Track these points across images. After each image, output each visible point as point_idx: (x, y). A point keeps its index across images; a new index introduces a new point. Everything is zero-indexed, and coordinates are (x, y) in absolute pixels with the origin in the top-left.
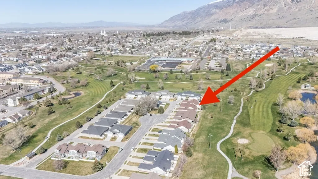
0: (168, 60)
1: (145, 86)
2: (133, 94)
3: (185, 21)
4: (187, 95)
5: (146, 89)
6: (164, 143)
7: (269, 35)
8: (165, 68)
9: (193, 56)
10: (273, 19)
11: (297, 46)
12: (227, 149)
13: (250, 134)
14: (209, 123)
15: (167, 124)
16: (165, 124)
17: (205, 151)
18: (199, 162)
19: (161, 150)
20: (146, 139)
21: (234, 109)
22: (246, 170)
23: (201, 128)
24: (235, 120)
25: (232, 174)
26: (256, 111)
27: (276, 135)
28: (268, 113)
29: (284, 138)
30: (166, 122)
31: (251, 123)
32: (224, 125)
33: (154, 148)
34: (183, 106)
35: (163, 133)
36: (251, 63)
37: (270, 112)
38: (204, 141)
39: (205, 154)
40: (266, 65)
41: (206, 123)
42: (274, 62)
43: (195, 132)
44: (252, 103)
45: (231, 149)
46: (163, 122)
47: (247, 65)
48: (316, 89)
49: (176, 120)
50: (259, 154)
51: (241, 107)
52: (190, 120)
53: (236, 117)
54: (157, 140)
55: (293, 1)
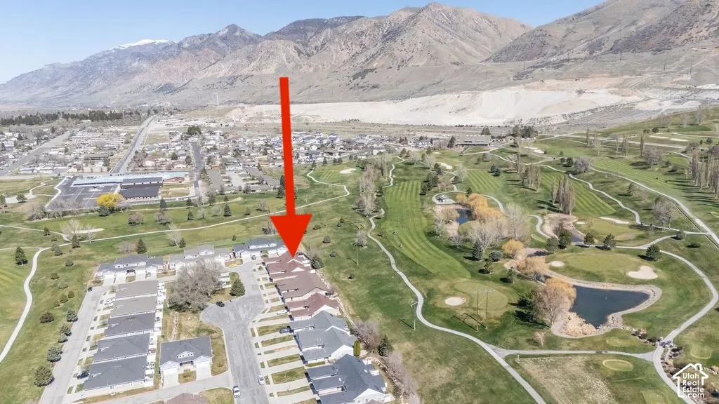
0: (125, 181)
1: (133, 246)
2: (120, 270)
3: (60, 88)
4: (261, 247)
5: (136, 253)
6: (317, 347)
7: (299, 116)
8: (132, 200)
9: (175, 167)
10: (273, 87)
11: (366, 136)
12: (444, 320)
13: (452, 287)
14: (359, 289)
15: (279, 312)
16: (274, 314)
17: (409, 337)
18: (419, 356)
19: (323, 363)
20: (266, 353)
21: (377, 255)
22: (511, 340)
23: (354, 301)
24: (400, 273)
25: (498, 354)
26: (414, 251)
27: (487, 279)
28: (434, 250)
29: (505, 281)
30: (272, 310)
31: (431, 271)
32: (391, 285)
33: (309, 362)
34: (279, 271)
35: (295, 331)
36: (312, 171)
37: (435, 248)
38: (389, 321)
39: (416, 341)
40: (342, 172)
41: (353, 290)
42: (349, 166)
43: (352, 312)
44: (393, 240)
45: (453, 320)
46: (264, 312)
47: (308, 175)
48: (459, 202)
49: (295, 299)
50: (499, 313)
51: (385, 250)
52: (323, 293)
53: (394, 267)
54: (293, 346)
55: (299, 52)
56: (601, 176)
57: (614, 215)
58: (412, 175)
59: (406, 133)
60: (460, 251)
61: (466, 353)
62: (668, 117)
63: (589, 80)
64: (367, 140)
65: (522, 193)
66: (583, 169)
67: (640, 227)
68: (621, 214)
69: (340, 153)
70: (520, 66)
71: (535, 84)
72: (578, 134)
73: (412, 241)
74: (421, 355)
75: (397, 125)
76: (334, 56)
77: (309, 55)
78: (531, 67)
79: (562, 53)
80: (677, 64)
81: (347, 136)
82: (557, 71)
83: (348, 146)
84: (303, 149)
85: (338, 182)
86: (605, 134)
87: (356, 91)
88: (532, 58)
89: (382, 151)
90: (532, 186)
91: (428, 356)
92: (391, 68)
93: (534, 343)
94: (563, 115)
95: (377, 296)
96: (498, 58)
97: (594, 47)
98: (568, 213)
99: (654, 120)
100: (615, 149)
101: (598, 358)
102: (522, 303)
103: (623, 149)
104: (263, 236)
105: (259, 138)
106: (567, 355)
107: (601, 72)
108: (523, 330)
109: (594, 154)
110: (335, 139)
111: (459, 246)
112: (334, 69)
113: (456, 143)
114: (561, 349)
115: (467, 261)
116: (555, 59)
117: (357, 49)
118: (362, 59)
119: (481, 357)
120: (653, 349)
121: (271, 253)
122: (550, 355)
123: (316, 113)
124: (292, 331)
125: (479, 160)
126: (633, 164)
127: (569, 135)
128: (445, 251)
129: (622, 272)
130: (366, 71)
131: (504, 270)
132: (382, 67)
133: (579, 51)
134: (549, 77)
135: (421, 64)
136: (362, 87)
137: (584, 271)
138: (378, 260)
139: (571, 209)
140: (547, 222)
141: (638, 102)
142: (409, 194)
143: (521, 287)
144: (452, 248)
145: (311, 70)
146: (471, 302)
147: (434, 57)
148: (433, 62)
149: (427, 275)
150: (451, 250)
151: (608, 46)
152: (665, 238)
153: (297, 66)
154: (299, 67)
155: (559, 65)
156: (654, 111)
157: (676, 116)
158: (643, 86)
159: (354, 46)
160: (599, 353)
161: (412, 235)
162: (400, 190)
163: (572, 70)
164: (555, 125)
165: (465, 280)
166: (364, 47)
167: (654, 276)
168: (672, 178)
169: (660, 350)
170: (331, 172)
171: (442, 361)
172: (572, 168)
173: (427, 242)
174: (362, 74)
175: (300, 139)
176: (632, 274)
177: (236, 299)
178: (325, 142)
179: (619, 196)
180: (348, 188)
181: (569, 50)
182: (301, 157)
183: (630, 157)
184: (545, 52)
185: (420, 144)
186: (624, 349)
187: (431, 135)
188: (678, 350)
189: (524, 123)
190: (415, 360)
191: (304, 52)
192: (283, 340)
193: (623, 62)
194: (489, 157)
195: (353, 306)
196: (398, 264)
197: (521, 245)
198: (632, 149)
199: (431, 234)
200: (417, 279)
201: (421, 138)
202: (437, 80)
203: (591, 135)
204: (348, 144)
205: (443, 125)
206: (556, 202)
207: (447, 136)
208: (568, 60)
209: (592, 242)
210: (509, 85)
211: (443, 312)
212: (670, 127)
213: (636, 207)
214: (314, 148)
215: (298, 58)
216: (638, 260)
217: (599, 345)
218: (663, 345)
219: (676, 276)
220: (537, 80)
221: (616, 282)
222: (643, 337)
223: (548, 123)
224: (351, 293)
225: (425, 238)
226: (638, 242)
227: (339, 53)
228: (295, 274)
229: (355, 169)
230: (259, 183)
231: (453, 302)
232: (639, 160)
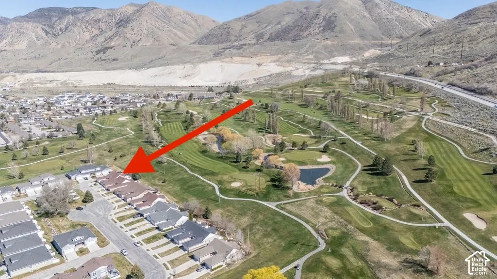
6: (164, 221)
12: (234, 194)
13: (232, 177)
14: (173, 187)
15: (126, 207)
16: (123, 209)
17: (218, 207)
18: (228, 215)
19: (172, 228)
20: (130, 230)
21: (175, 167)
22: (275, 198)
23: (174, 194)
24: (196, 175)
25: (272, 205)
26: (198, 162)
27: (248, 171)
28: (209, 161)
29: (258, 170)
30: (119, 207)
31: (214, 171)
32: (193, 183)
33: (164, 229)
34: (111, 184)
35: (144, 215)
36: (95, 120)
37: (210, 159)
38: (202, 200)
39: (223, 208)
40: (120, 119)
41: (170, 188)
42: (123, 115)
43: (175, 200)
44: (181, 158)
45: (239, 193)
46: (114, 209)
47: (93, 123)
48: (212, 132)
49: (133, 199)
50: (264, 186)
51: (179, 164)
52: (152, 192)
53: (190, 172)
54: (147, 224)
55: (47, 33)
56: (286, 112)
57: (299, 132)
58: (172, 118)
59: (155, 92)
60: (225, 159)
61: (254, 208)
62: (310, 79)
63: (259, 58)
64: (129, 97)
65: (247, 125)
66: (275, 109)
67: (315, 137)
68: (303, 132)
69: (112, 107)
70: (216, 47)
71: (228, 59)
72: (265, 90)
73: (193, 156)
74: (230, 214)
75: (148, 87)
76: (78, 36)
77: (55, 35)
78: (223, 49)
79: (240, 40)
80: (305, 49)
81: (113, 95)
82: (239, 51)
83: (116, 102)
84: (81, 105)
85: (120, 126)
86: (280, 89)
87: (100, 63)
88: (222, 43)
89: (144, 104)
90: (251, 120)
91: (233, 214)
92: (125, 46)
93: (288, 197)
94: (254, 79)
95: (187, 189)
96: (200, 42)
97: (259, 37)
98: (276, 134)
99: (303, 81)
100: (288, 98)
101: (319, 198)
102: (272, 180)
103: (292, 97)
104: (83, 164)
105: (38, 98)
106: (305, 199)
107: (265, 53)
108: (279, 192)
109: (277, 100)
110: (104, 97)
111: (225, 156)
112: (78, 46)
113: (194, 98)
114: (301, 197)
115: (233, 164)
116: (237, 44)
117: (97, 32)
118: (101, 39)
119: (263, 208)
120: (342, 190)
121: (98, 174)
122: (297, 201)
123: (79, 79)
124: (142, 215)
125: (213, 107)
126: (299, 105)
127: (260, 91)
128: (216, 160)
129: (314, 159)
130: (107, 48)
131: (257, 166)
132: (119, 45)
133: (250, 39)
134: (235, 55)
135: (148, 44)
136: (104, 60)
137: (296, 161)
138: (178, 170)
139: (277, 131)
140: (267, 139)
141: (293, 71)
142: (176, 130)
143: (269, 173)
144: (220, 158)
145: (59, 46)
146: (246, 183)
147: (157, 39)
148: (157, 43)
149: (213, 174)
150: (220, 159)
151: (266, 37)
152: (328, 141)
153: (47, 43)
154: (48, 44)
155: (239, 48)
156: (302, 76)
157: (314, 78)
158: (289, 61)
159: (93, 29)
160: (319, 196)
161: (192, 154)
162: (169, 129)
163: (248, 51)
164: (250, 85)
165: (236, 173)
166: (102, 31)
167: (329, 160)
168: (321, 111)
169: (345, 191)
170: (111, 120)
171: (243, 214)
172: (269, 109)
173: (203, 156)
174: (104, 50)
175: (74, 98)
176: (319, 160)
177: (88, 205)
178: (96, 99)
179: (299, 122)
180: (131, 130)
181: (244, 38)
182: (81, 111)
183: (297, 102)
184: (230, 39)
185: (169, 98)
186: (330, 193)
187: (175, 93)
188: (353, 189)
189: (232, 84)
190: (227, 217)
191: (51, 32)
192: (138, 221)
193: (277, 47)
194: (219, 105)
195: (174, 197)
196: (192, 170)
197: (262, 151)
198: (298, 98)
199: (204, 152)
200: (209, 177)
201: (169, 95)
202: (161, 55)
203: (274, 90)
204: (115, 100)
205: (180, 86)
206: (268, 128)
207: (186, 93)
208: (245, 45)
209: (296, 146)
210: (211, 60)
211: (232, 191)
212: (314, 85)
213: (309, 127)
214: (89, 104)
215: (46, 37)
216: (320, 153)
217: (318, 192)
218: (346, 188)
219: (339, 159)
220: (228, 57)
221: (313, 165)
222: (336, 186)
223: (246, 84)
224: (168, 190)
225: (201, 155)
226: (317, 144)
227: (81, 34)
228: (125, 184)
229: (128, 117)
230: (57, 131)
231: (236, 185)
232: (302, 103)
